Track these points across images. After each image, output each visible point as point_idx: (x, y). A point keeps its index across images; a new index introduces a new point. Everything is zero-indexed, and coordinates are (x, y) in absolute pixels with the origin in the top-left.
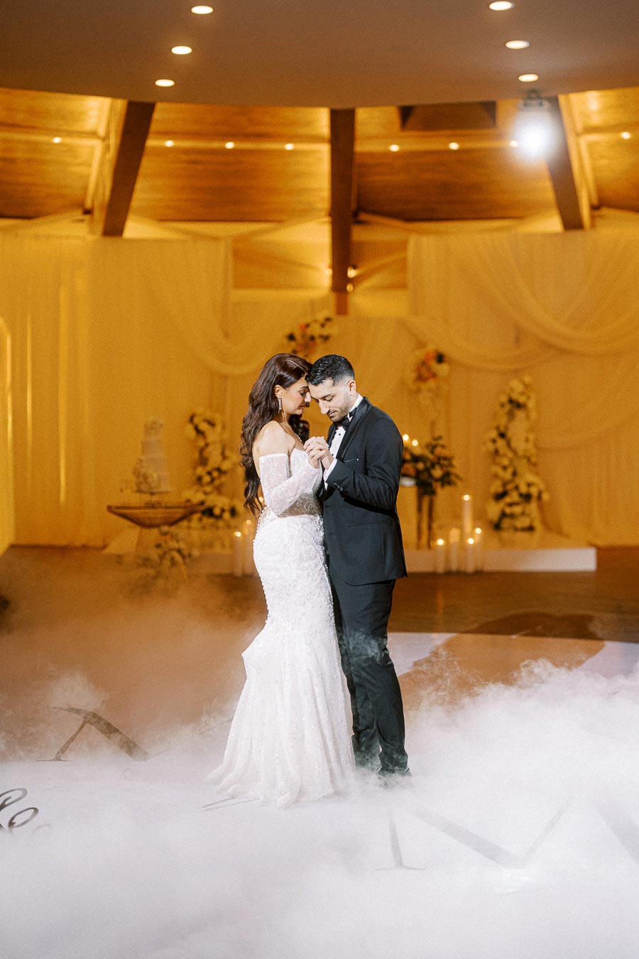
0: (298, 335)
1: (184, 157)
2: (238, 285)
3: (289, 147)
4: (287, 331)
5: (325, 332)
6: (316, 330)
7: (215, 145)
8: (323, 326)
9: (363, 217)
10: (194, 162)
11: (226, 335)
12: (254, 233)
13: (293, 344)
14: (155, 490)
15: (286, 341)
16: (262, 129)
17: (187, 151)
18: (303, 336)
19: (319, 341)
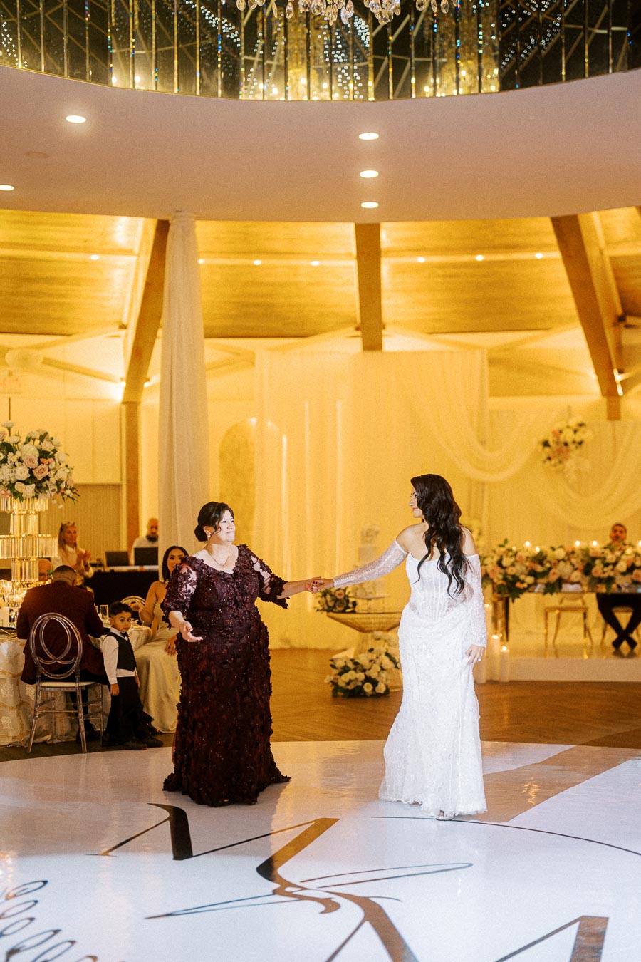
0: (551, 442)
1: (440, 272)
2: (493, 394)
3: (539, 256)
4: (542, 438)
5: (578, 438)
6: (568, 436)
7: (466, 258)
8: (575, 432)
9: (630, 320)
10: (451, 276)
11: (483, 443)
12: (521, 342)
13: (547, 449)
14: (370, 596)
15: (541, 447)
16: (510, 241)
17: (442, 266)
18: (557, 443)
19: (572, 446)
